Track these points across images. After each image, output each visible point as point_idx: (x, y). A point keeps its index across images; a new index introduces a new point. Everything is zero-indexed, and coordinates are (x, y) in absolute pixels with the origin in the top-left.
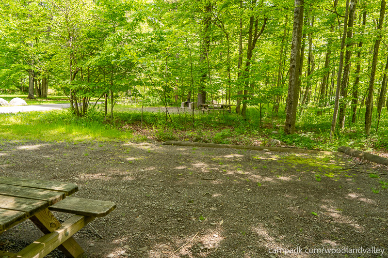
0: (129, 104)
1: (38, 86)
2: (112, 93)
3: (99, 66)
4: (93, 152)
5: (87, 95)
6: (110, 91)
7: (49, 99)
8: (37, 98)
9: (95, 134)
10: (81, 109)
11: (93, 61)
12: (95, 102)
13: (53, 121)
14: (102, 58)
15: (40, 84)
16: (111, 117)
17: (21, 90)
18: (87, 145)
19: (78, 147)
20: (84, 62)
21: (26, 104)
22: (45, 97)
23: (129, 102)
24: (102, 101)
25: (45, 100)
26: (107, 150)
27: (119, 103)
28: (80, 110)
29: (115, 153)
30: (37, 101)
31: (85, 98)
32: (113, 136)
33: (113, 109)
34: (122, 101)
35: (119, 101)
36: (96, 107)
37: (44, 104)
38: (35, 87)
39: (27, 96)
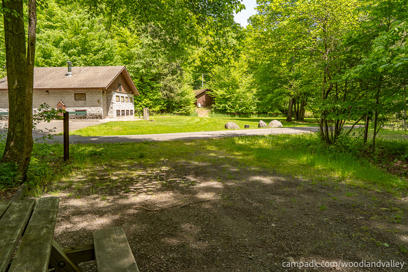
0: (401, 129)
1: (297, 108)
2: (377, 115)
3: (360, 80)
4: (333, 205)
5: (340, 117)
6: (374, 112)
7: (306, 121)
8: (294, 120)
9: (343, 173)
10: (332, 133)
11: (352, 73)
12: (352, 125)
13: (298, 146)
14: (365, 67)
15: (298, 107)
16: (372, 146)
17: (283, 113)
18: (329, 189)
19: (315, 189)
20: (339, 76)
21: (282, 126)
22: (302, 120)
23: (402, 126)
24: (360, 124)
25: (301, 123)
26: (358, 206)
27: (385, 127)
28: (330, 136)
29: (372, 215)
30: (294, 123)
31: (338, 121)
32: (372, 180)
33: (377, 136)
34: (391, 126)
35: (387, 125)
36: (351, 134)
37: (298, 126)
38: (293, 110)
39: (286, 118)
